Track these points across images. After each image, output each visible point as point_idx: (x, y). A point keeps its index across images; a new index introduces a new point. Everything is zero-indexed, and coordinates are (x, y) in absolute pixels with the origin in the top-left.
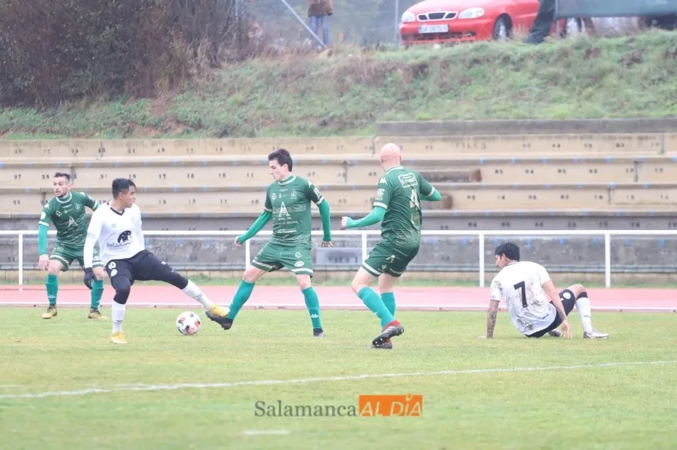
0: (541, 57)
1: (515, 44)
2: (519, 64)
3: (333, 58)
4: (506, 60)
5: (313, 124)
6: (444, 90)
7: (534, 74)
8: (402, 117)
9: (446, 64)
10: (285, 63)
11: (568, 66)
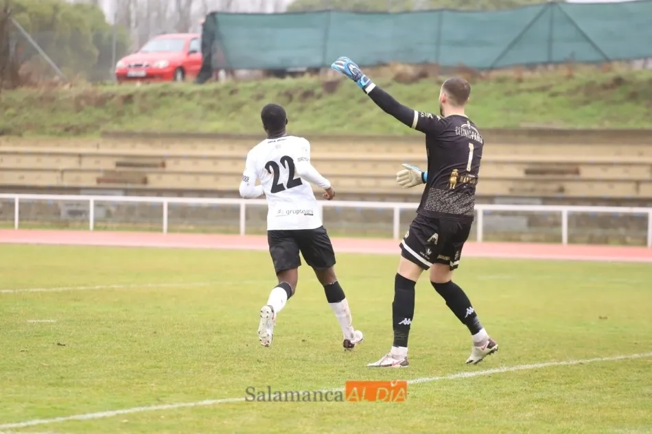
0: (203, 93)
1: (187, 85)
2: (190, 97)
3: (73, 89)
4: (181, 94)
5: (59, 130)
6: (144, 111)
7: (198, 104)
8: (116, 127)
9: (144, 95)
10: (41, 91)
11: (220, 99)
